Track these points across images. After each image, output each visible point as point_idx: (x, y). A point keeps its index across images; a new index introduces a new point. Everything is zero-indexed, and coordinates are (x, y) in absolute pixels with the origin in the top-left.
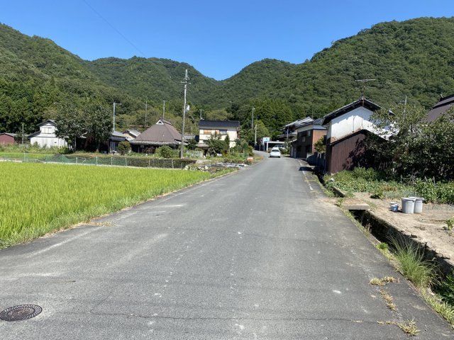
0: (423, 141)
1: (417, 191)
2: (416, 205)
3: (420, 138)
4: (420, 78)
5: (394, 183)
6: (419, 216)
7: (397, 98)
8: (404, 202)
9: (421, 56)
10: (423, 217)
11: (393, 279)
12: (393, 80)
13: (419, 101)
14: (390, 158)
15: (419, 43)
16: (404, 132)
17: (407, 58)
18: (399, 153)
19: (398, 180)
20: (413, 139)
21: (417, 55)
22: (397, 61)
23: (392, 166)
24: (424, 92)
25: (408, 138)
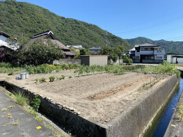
0: (28, 51)
1: (27, 70)
2: (26, 76)
3: (27, 50)
4: (28, 26)
5: (19, 68)
6: (27, 80)
7: (19, 33)
8: (21, 75)
9: (27, 18)
10: (29, 80)
11: (12, 106)
12: (17, 25)
13: (28, 35)
14: (16, 58)
15: (26, 12)
16: (21, 47)
17: (22, 17)
18: (20, 55)
19: (20, 67)
20: (25, 50)
21: (26, 17)
22: (18, 18)
23: (17, 61)
24: (30, 32)
25: (23, 50)
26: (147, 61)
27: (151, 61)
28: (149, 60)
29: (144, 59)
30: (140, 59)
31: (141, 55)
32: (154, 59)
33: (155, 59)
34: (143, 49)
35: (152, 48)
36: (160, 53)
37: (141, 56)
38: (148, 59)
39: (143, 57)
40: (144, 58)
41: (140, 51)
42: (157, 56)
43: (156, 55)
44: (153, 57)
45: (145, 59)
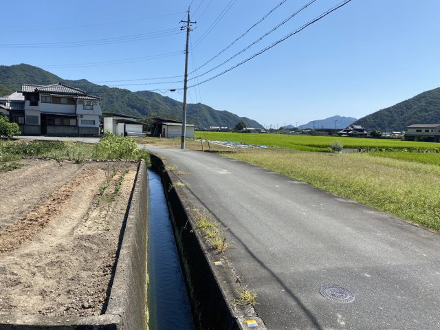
26: (60, 130)
27: (70, 131)
28: (63, 128)
29: (50, 125)
30: (39, 124)
31: (41, 114)
32: (76, 126)
33: (80, 125)
34: (48, 100)
35: (72, 98)
36: (91, 112)
37: (44, 116)
38: (62, 125)
39: (50, 120)
40: (51, 122)
41: (40, 102)
42: (84, 119)
43: (82, 116)
44: (75, 120)
45: (53, 125)
